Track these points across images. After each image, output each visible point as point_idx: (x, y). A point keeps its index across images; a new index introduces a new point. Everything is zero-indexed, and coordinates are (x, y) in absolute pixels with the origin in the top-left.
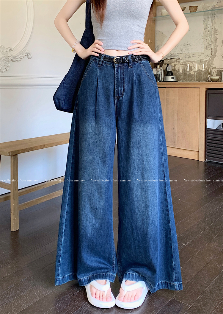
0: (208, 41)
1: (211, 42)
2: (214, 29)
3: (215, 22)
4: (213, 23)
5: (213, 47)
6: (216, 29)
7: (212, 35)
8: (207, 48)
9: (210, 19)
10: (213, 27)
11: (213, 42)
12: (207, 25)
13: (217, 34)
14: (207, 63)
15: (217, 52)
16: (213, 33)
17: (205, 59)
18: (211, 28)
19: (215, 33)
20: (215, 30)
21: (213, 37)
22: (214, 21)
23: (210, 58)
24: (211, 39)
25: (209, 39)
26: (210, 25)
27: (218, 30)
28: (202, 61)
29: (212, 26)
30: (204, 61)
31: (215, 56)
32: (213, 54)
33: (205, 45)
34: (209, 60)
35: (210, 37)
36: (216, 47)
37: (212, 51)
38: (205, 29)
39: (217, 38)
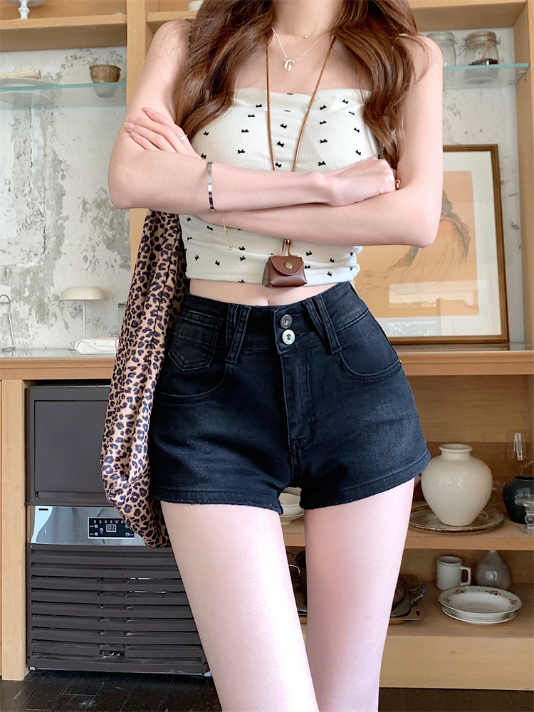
0: (29, 200)
1: (40, 203)
2: (50, 157)
3: (54, 133)
4: (48, 138)
5: (49, 220)
6: (60, 158)
7: (47, 180)
8: (27, 225)
9: (36, 121)
10: (49, 151)
11: (50, 203)
12: (25, 142)
13: (63, 177)
14: (28, 278)
15: (66, 242)
16: (48, 172)
17: (21, 265)
18: (42, 153)
19: (56, 171)
20: (57, 163)
21: (47, 187)
22: (50, 130)
23: (42, 260)
24: (43, 194)
25: (36, 193)
26: (36, 142)
27: (65, 162)
28: (11, 272)
29: (45, 145)
30: (16, 270)
31: (58, 252)
32: (51, 244)
33: (19, 212)
34: (36, 267)
35: (39, 184)
36: (59, 222)
37: (45, 237)
38: (18, 157)
39: (65, 189)
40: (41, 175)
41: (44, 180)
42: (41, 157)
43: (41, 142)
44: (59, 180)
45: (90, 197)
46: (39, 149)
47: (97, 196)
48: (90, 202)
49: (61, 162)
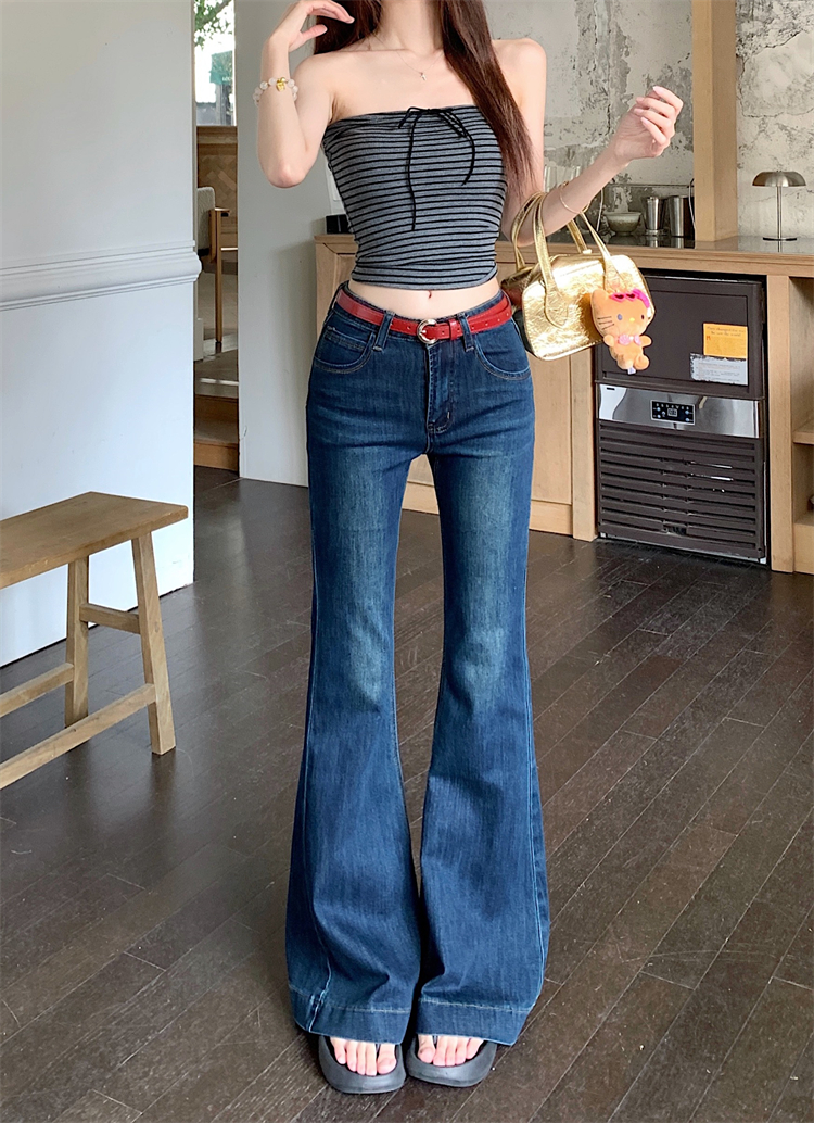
0: (593, 78)
1: (604, 81)
2: (615, 33)
3: (618, 6)
4: (612, 13)
5: (613, 99)
6: (624, 34)
7: (611, 56)
8: (590, 104)
10: (613, 27)
11: (615, 81)
13: (627, 54)
14: (592, 158)
16: (613, 48)
17: (585, 145)
18: (606, 29)
19: (620, 47)
20: (621, 39)
21: (611, 64)
23: (606, 139)
24: (607, 71)
25: (600, 71)
26: (600, 17)
27: (629, 37)
28: (574, 153)
29: (609, 20)
30: (579, 151)
33: (582, 90)
34: (600, 147)
35: (604, 61)
36: (623, 101)
37: (609, 116)
38: (583, 32)
39: (629, 66)
40: (605, 50)
41: (608, 56)
42: (606, 33)
43: (606, 17)
44: (623, 57)
45: (654, 77)
46: (603, 24)
47: (661, 73)
48: (655, 80)
49: (625, 37)
